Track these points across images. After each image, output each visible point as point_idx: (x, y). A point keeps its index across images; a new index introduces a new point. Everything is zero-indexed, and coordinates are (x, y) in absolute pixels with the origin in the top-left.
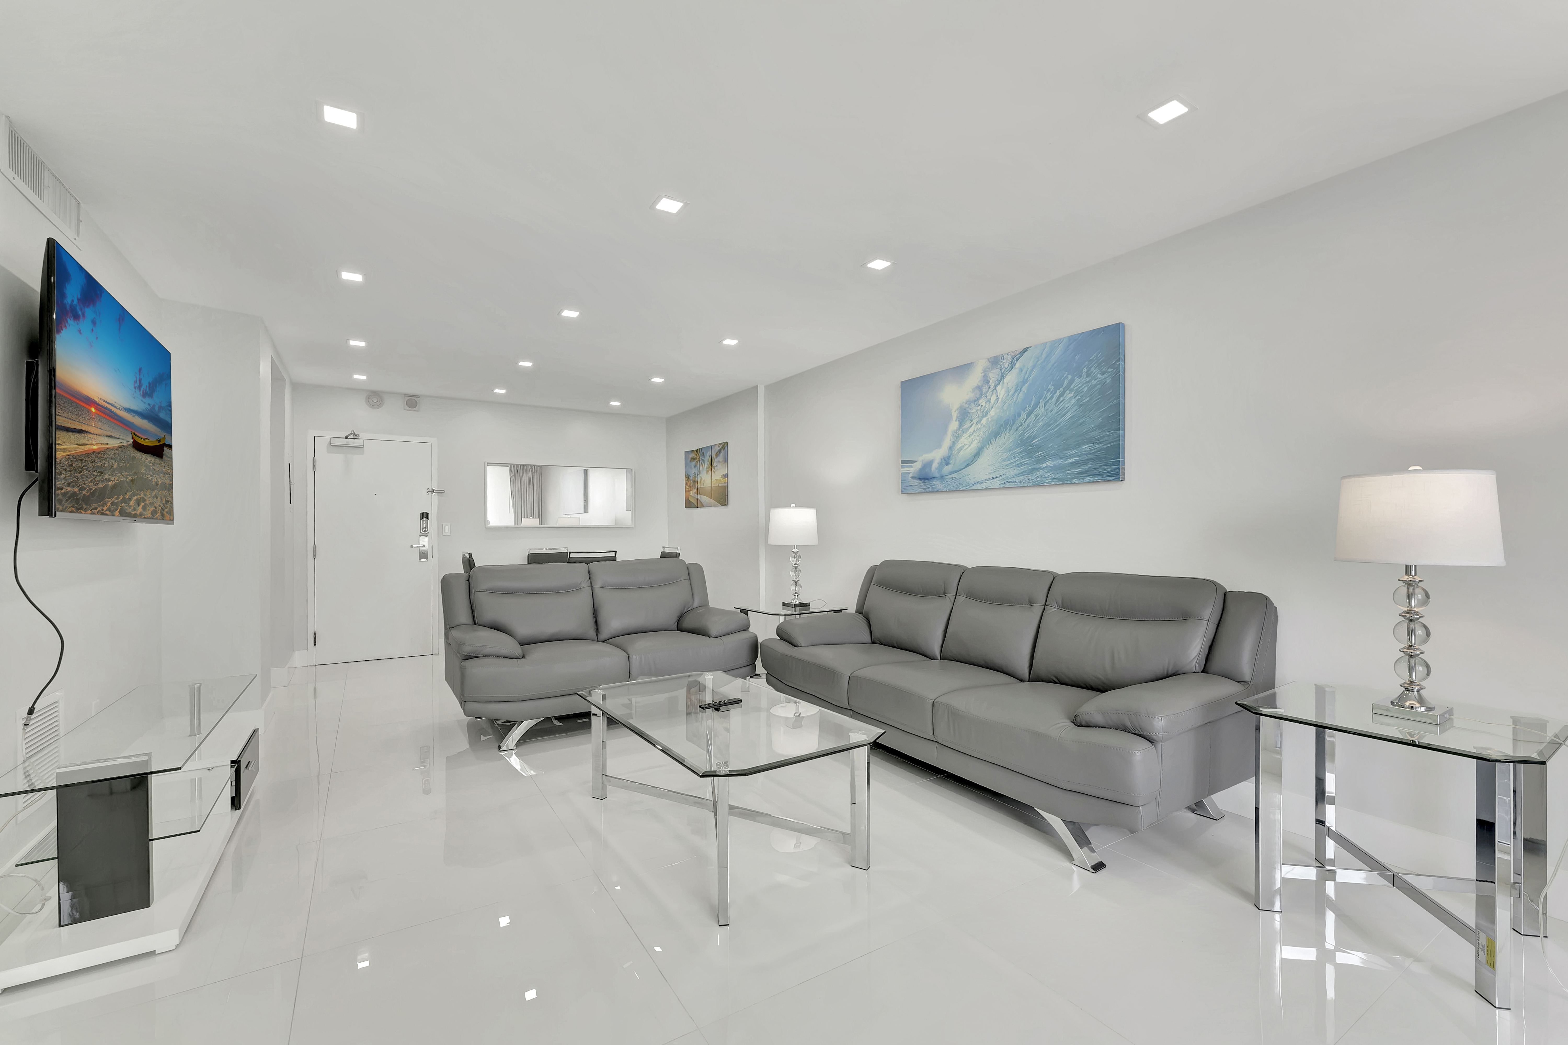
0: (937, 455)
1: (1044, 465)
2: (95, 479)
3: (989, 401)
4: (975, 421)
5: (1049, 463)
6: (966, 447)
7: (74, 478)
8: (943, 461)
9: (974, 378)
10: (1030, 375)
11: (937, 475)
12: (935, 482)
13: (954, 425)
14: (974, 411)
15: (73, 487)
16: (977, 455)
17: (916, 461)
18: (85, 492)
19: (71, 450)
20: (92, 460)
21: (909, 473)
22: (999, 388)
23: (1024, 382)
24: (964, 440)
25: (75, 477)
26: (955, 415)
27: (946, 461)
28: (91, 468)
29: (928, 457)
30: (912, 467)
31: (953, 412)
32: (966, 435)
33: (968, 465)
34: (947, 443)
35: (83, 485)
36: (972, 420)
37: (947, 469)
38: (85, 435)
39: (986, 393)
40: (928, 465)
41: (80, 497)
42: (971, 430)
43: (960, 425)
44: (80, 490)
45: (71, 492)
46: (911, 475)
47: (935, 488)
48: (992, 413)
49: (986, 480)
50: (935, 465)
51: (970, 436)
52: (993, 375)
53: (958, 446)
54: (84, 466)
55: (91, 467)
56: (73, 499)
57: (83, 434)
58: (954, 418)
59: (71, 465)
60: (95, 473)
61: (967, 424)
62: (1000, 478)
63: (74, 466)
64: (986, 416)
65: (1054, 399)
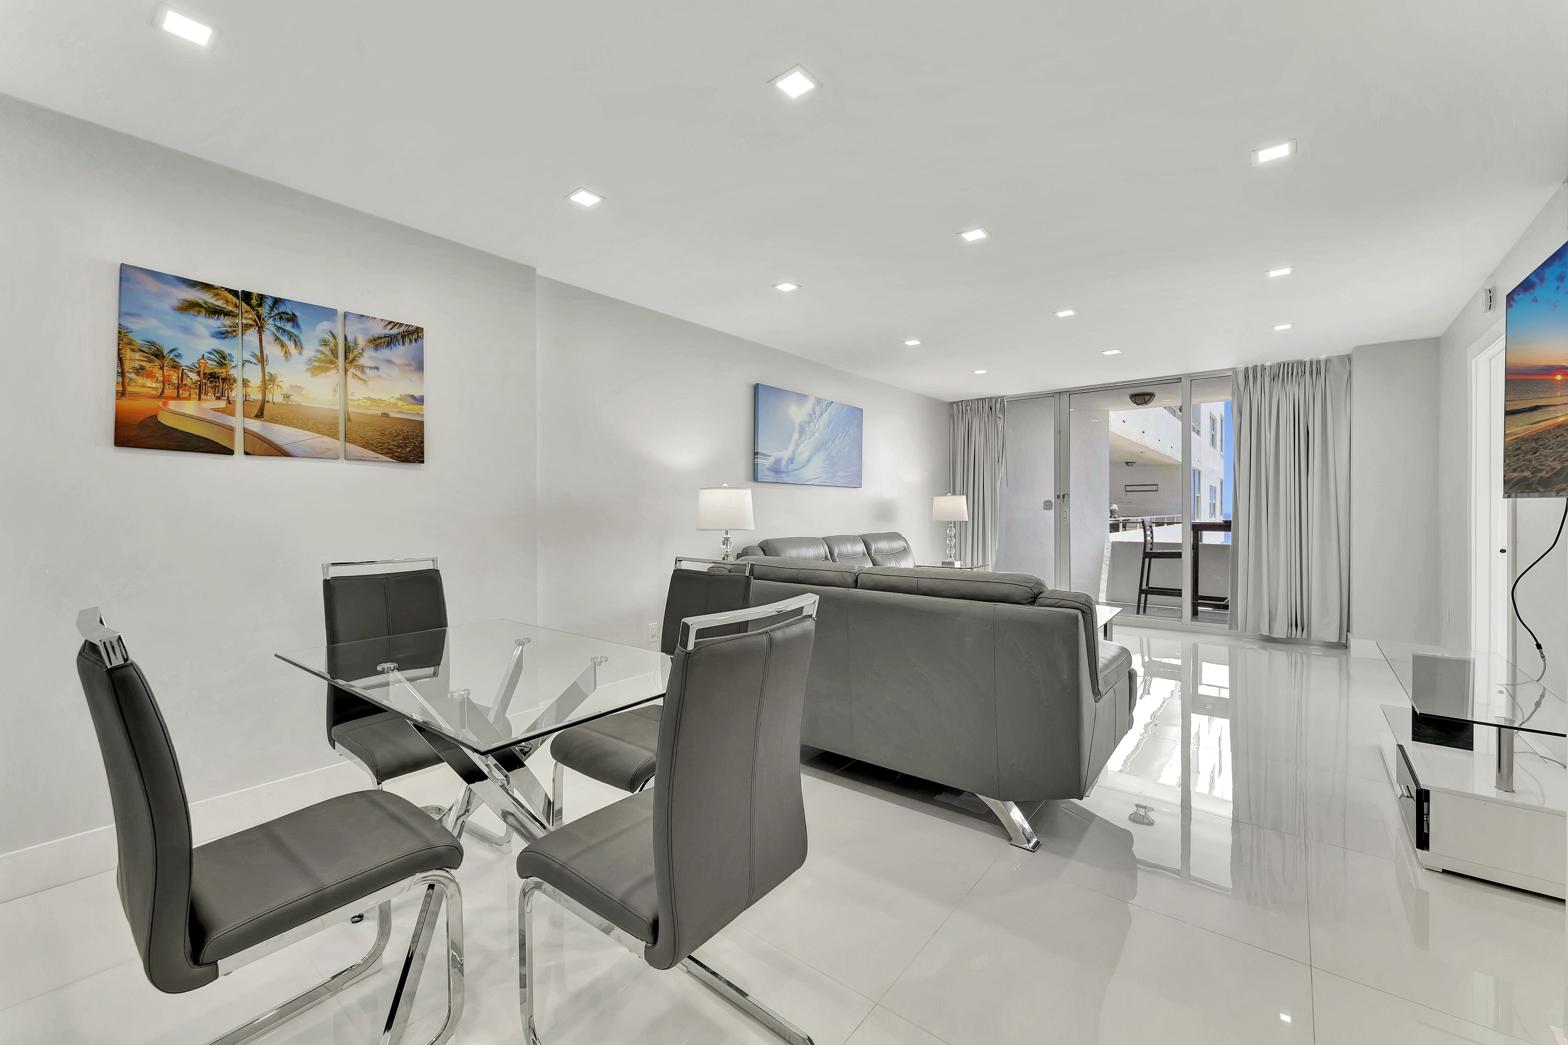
0: (785, 455)
1: (838, 474)
2: (1561, 456)
3: (815, 426)
4: (808, 437)
5: (840, 474)
6: (802, 454)
7: (1523, 461)
8: (789, 461)
9: (808, 407)
10: (833, 419)
11: (784, 470)
12: (784, 475)
13: (796, 436)
14: (807, 429)
15: (1522, 471)
16: (809, 461)
17: (771, 456)
18: (1543, 474)
19: (1518, 432)
20: (1555, 435)
21: (766, 465)
22: (820, 420)
23: (831, 422)
24: (801, 448)
25: (1525, 460)
26: (797, 428)
27: (791, 460)
28: (1555, 445)
29: (779, 454)
30: (766, 459)
31: (796, 424)
32: (803, 445)
33: (803, 467)
34: (792, 447)
35: (1540, 467)
36: (806, 436)
37: (791, 467)
38: (1544, 410)
39: (814, 420)
40: (778, 461)
41: (1534, 481)
42: (806, 442)
43: (800, 436)
44: (1533, 473)
45: (1519, 478)
46: (766, 467)
47: (783, 480)
48: (817, 435)
49: (813, 479)
50: (784, 462)
51: (805, 446)
52: (818, 409)
53: (798, 451)
54: (1540, 446)
55: (1554, 443)
56: (1521, 485)
57: (1539, 411)
58: (797, 430)
59: (1519, 449)
60: (1562, 449)
61: (803, 438)
62: (819, 479)
63: (1523, 448)
64: (814, 436)
65: (842, 437)
